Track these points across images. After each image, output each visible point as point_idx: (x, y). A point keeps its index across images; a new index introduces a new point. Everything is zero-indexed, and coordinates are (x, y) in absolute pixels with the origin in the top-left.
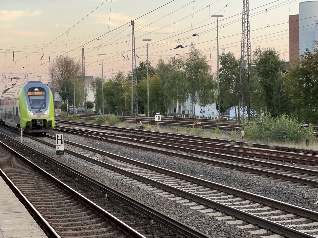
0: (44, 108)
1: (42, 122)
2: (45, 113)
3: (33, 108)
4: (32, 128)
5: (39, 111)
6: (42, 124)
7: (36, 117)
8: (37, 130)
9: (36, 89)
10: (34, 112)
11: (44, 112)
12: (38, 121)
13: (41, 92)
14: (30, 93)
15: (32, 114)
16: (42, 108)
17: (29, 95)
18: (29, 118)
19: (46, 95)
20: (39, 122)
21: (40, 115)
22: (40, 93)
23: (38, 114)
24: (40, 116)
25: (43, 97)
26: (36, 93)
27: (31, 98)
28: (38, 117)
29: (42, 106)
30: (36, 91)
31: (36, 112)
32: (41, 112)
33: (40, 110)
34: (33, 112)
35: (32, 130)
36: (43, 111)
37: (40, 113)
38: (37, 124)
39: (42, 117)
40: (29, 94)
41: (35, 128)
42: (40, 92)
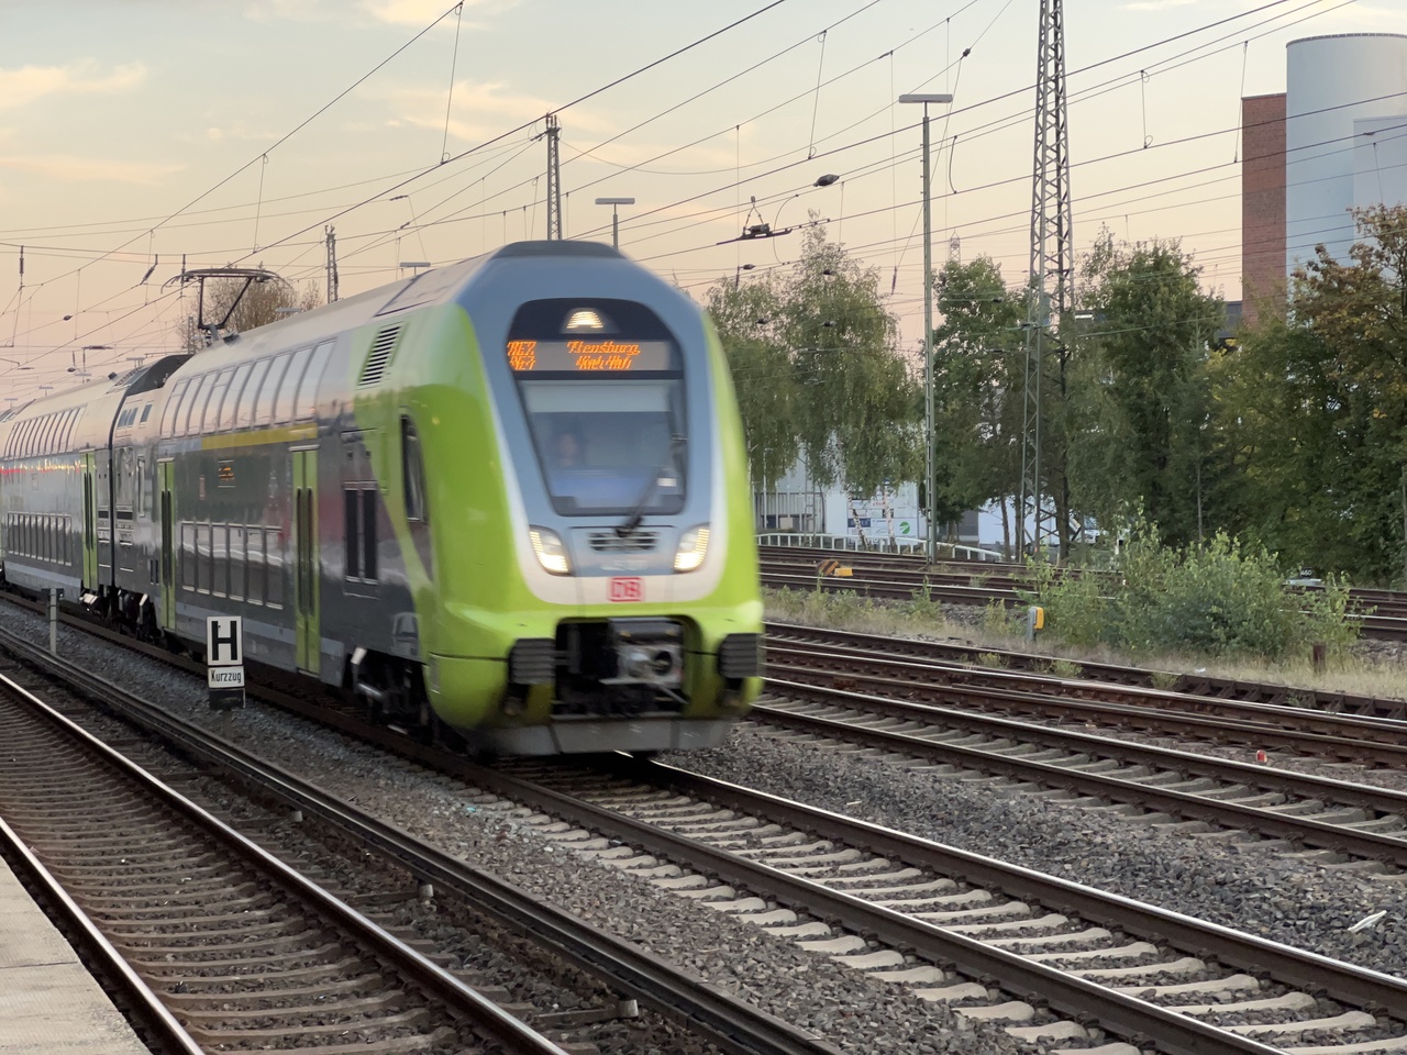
0: (676, 504)
1: (671, 648)
2: (685, 560)
3: (565, 507)
4: (557, 710)
5: (631, 531)
6: (663, 671)
7: (593, 598)
8: (594, 730)
9: (585, 319)
10: (581, 540)
11: (677, 549)
12: (633, 640)
13: (633, 348)
14: (525, 354)
15: (558, 563)
16: (654, 503)
17: (520, 377)
18: (534, 604)
19: (676, 373)
20: (639, 655)
21: (636, 574)
22: (623, 355)
23: (613, 561)
24: (633, 591)
25: (650, 399)
26: (588, 358)
27: (547, 400)
28: (615, 597)
29: (653, 484)
30: (587, 336)
31: (599, 544)
32: (647, 543)
33: (637, 523)
34: (567, 550)
35: (549, 723)
36: (664, 538)
37: (638, 560)
38: (613, 673)
39: (658, 596)
40: (519, 365)
41: (581, 709)
42: (623, 347)
